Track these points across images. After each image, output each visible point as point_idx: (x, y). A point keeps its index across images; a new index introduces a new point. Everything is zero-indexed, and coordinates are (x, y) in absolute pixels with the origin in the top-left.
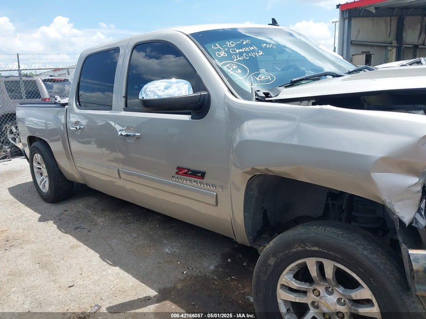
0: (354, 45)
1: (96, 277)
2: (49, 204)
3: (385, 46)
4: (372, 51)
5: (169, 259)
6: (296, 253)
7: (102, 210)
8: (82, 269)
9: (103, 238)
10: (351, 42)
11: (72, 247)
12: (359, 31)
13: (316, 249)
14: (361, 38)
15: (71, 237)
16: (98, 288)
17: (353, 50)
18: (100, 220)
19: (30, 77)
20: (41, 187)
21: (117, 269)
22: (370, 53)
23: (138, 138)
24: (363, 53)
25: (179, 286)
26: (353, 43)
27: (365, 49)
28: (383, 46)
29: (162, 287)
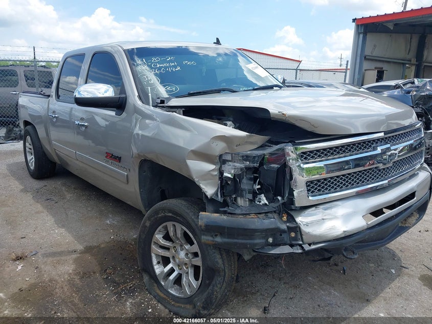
0: (368, 59)
1: (44, 234)
2: (34, 180)
3: (403, 63)
4: (385, 67)
5: (106, 228)
6: (161, 217)
7: (74, 188)
8: (37, 227)
9: (64, 208)
10: (365, 57)
11: (37, 213)
12: (375, 46)
13: (170, 214)
14: (377, 53)
15: (39, 206)
16: (42, 241)
17: (366, 65)
18: (68, 196)
19: (47, 68)
20: (30, 164)
21: (63, 230)
22: (384, 69)
23: (86, 127)
24: (376, 68)
25: (102, 246)
26: (366, 58)
27: (379, 65)
28: (401, 64)
29: (89, 244)
